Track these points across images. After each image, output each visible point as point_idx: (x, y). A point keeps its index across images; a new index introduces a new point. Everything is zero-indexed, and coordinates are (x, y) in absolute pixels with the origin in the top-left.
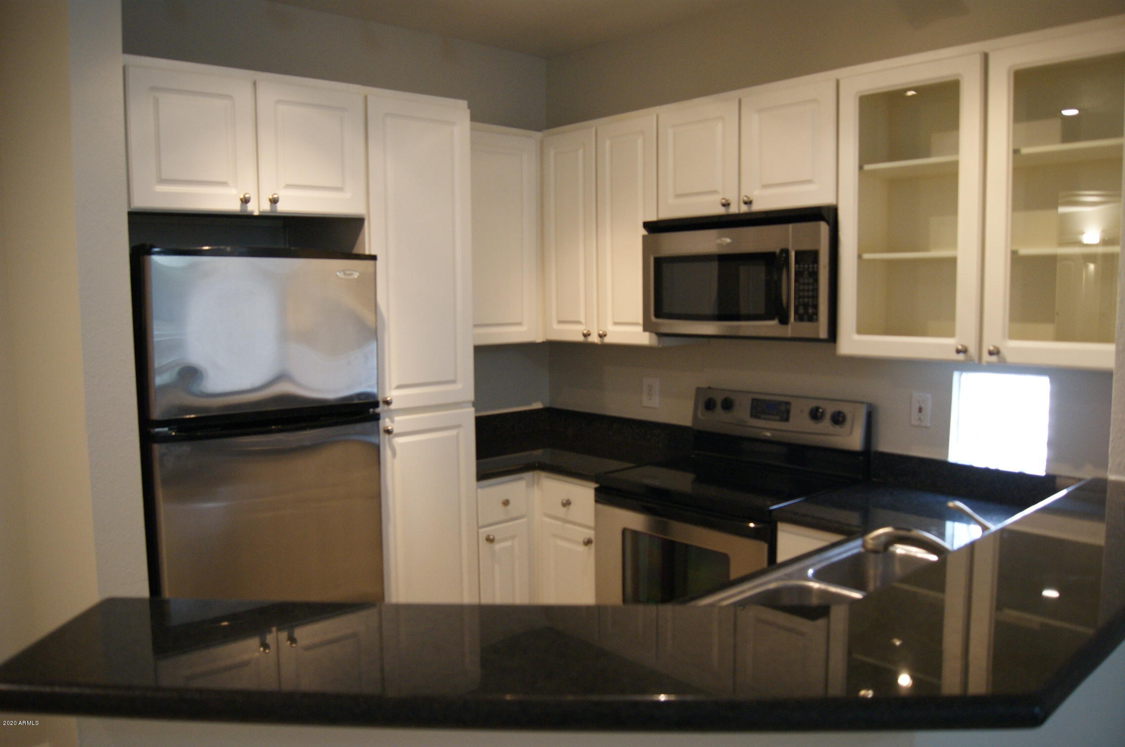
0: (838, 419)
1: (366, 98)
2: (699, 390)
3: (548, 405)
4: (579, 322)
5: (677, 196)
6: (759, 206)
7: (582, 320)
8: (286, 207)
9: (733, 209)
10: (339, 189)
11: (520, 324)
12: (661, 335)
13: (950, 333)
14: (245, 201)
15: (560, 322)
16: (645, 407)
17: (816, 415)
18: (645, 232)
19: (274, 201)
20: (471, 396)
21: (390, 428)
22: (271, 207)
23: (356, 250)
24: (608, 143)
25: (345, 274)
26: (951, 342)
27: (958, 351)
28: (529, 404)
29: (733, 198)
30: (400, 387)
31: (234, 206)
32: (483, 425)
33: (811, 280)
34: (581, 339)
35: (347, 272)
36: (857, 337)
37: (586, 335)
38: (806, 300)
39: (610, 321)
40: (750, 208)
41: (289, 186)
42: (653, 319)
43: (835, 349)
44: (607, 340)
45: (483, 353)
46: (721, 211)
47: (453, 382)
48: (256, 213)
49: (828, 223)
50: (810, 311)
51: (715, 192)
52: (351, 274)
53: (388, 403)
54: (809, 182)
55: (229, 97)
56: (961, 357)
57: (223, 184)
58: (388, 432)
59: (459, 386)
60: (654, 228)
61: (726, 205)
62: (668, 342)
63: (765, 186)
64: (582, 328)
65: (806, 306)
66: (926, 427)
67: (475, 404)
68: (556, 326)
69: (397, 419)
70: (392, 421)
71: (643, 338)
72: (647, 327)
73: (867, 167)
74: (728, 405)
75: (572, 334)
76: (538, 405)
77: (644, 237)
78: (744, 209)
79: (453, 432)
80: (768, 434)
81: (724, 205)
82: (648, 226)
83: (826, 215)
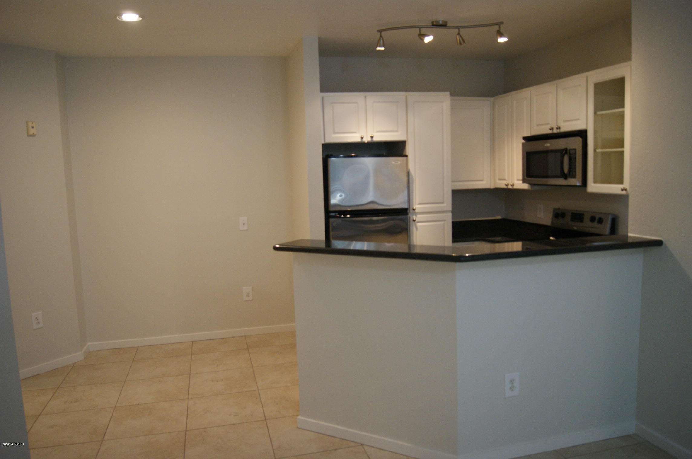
0: (601, 221)
1: (407, 96)
2: (555, 209)
3: (504, 217)
4: (505, 180)
5: (537, 125)
6: (563, 129)
7: (506, 178)
8: (376, 139)
9: (555, 131)
10: (397, 131)
11: (482, 180)
12: (532, 184)
13: (621, 182)
14: (362, 138)
15: (500, 180)
17: (592, 219)
18: (524, 141)
19: (372, 137)
20: (450, 208)
21: (415, 219)
22: (371, 139)
23: (404, 154)
24: (515, 102)
25: (395, 162)
26: (621, 186)
27: (622, 190)
29: (555, 126)
30: (419, 204)
31: (358, 140)
32: (457, 225)
33: (574, 161)
34: (505, 187)
35: (396, 162)
36: (593, 185)
37: (507, 185)
38: (573, 169)
39: (515, 179)
40: (560, 130)
41: (378, 132)
42: (526, 178)
43: (586, 190)
44: (515, 187)
45: (455, 193)
46: (550, 132)
47: (442, 203)
48: (366, 142)
49: (581, 137)
50: (574, 173)
51: (548, 124)
52: (397, 162)
53: (414, 210)
54: (578, 119)
55: (357, 103)
56: (624, 192)
57: (355, 133)
58: (414, 221)
59: (445, 205)
60: (527, 139)
61: (552, 129)
62: (536, 188)
63: (565, 121)
64: (506, 182)
65: (572, 171)
67: (453, 212)
68: (498, 181)
69: (418, 216)
70: (416, 217)
71: (526, 186)
72: (524, 181)
73: (598, 113)
74: (563, 215)
75: (502, 185)
76: (499, 217)
77: (523, 144)
78: (558, 131)
79: (442, 223)
80: (575, 228)
81: (550, 129)
82: (524, 138)
83: (582, 134)
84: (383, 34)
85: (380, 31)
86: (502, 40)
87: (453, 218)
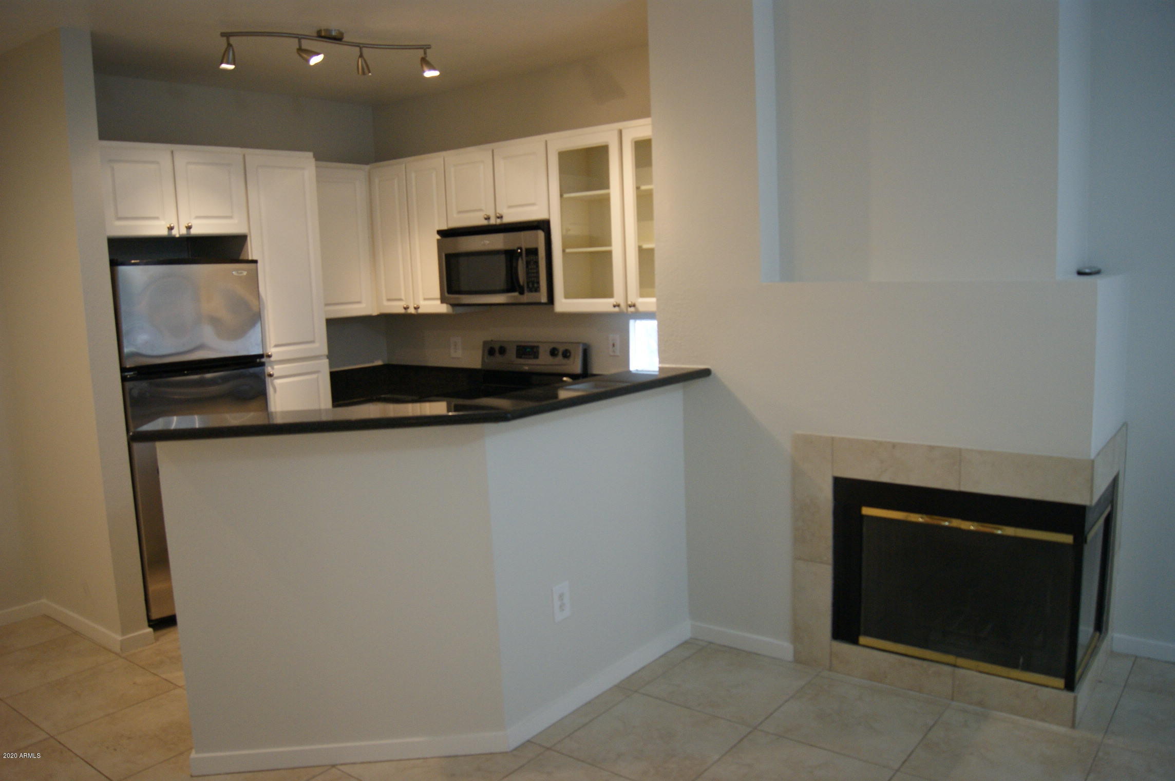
0: (566, 354)
1: (244, 156)
2: (485, 343)
3: (387, 362)
4: (400, 300)
5: (459, 212)
6: (508, 219)
7: (403, 297)
8: (195, 231)
9: (493, 221)
10: (231, 217)
11: (359, 302)
12: (453, 305)
13: (610, 295)
14: (171, 229)
15: (389, 300)
16: (453, 358)
17: (553, 352)
18: (438, 237)
19: (189, 228)
20: (325, 350)
21: (271, 373)
22: (187, 231)
23: (242, 257)
24: (413, 175)
25: (238, 273)
26: (612, 301)
27: (615, 306)
28: (373, 362)
29: (491, 214)
30: (276, 346)
31: (163, 232)
32: (335, 377)
33: (535, 267)
34: (403, 311)
35: (239, 272)
36: (564, 301)
37: (406, 308)
38: (533, 279)
39: (421, 298)
40: (501, 220)
41: (197, 217)
42: (446, 294)
43: (553, 308)
44: (420, 311)
45: (332, 323)
46: (485, 222)
47: (313, 342)
48: (177, 236)
49: (543, 230)
50: (536, 285)
51: (481, 210)
52: (241, 273)
53: (269, 356)
54: (533, 204)
55: (158, 163)
56: (617, 309)
57: (157, 218)
58: (271, 375)
59: (317, 345)
60: (445, 234)
61: (488, 218)
62: (460, 310)
63: (510, 207)
64: (403, 304)
65: (533, 283)
66: (618, 356)
67: (329, 357)
68: (386, 303)
69: (276, 367)
70: (273, 368)
71: (443, 309)
72: (443, 300)
73: (566, 196)
74: (502, 350)
75: (396, 308)
76: (379, 363)
77: (438, 241)
78: (499, 221)
79: (315, 376)
80: (526, 368)
81: (486, 219)
82: (440, 232)
83: (544, 226)
84: (233, 40)
85: (227, 35)
86: (429, 74)
87: (331, 365)
